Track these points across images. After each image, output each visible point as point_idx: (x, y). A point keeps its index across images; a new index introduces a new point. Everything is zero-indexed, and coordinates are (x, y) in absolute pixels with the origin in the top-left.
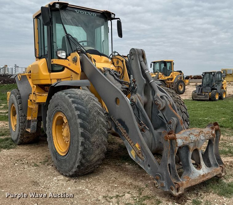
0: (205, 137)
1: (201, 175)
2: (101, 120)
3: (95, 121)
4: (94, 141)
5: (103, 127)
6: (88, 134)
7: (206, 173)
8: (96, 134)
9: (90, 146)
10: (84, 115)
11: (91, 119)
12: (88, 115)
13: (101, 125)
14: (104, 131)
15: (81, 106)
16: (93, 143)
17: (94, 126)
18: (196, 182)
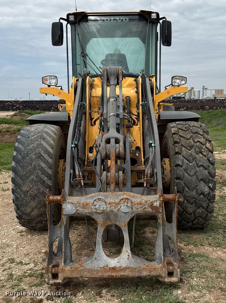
0: (132, 209)
1: (108, 266)
2: (39, 165)
3: (31, 165)
4: (26, 190)
5: (42, 174)
6: (19, 180)
7: (121, 267)
8: (29, 182)
9: (22, 196)
10: (20, 157)
11: (26, 163)
12: (23, 158)
13: (39, 171)
14: (41, 179)
15: (21, 146)
16: (26, 193)
17: (27, 172)
18: (94, 275)
